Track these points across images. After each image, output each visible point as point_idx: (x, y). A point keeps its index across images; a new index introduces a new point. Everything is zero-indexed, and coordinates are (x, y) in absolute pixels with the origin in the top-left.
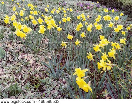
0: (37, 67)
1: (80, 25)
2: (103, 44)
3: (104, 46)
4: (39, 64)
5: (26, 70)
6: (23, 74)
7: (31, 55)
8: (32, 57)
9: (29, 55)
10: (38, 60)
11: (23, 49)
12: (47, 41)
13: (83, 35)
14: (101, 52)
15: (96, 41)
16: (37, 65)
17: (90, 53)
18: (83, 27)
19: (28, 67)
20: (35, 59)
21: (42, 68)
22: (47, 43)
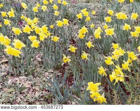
0: (34, 92)
1: (84, 30)
2: (116, 55)
3: (119, 57)
4: (37, 88)
5: (22, 97)
6: (20, 102)
7: (24, 77)
8: (26, 80)
9: (21, 78)
10: (35, 84)
11: (11, 71)
12: (39, 57)
13: (89, 44)
14: (114, 65)
15: (109, 51)
16: (34, 91)
17: (101, 67)
18: (88, 32)
19: (24, 93)
20: (30, 82)
21: (42, 93)
22: (39, 59)
